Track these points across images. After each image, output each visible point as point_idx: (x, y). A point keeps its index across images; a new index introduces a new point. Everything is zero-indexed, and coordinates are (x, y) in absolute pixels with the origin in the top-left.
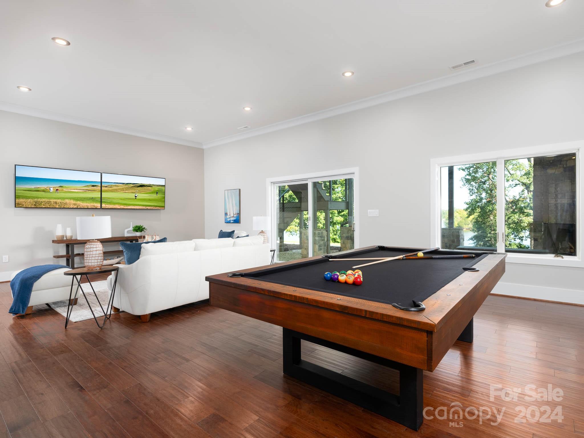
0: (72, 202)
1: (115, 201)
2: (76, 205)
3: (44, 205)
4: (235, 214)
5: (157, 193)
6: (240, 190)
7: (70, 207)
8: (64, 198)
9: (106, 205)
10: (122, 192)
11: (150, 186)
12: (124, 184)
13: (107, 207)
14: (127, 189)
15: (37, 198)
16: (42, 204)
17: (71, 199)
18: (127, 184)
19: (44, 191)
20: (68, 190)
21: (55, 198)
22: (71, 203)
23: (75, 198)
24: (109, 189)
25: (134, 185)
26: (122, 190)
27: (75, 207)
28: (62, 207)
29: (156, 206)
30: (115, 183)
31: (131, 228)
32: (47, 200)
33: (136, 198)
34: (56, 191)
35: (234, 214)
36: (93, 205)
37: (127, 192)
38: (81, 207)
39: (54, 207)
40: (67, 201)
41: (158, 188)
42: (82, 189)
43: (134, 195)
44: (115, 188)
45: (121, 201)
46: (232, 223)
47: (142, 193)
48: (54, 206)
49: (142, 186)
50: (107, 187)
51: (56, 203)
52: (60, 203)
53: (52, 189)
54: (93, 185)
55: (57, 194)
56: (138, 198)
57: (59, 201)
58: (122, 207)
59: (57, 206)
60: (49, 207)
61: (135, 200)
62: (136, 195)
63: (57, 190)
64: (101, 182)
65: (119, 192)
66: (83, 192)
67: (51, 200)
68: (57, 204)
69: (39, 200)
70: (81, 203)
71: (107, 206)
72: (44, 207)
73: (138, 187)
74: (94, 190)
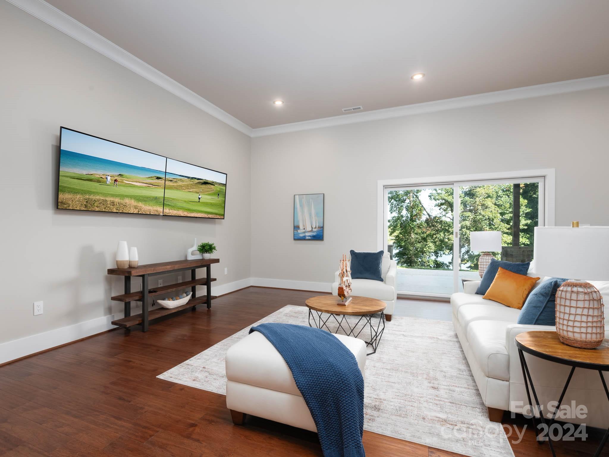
0: (133, 203)
1: (180, 204)
2: (137, 208)
3: (97, 207)
4: (316, 228)
5: (218, 195)
6: (324, 194)
7: (130, 212)
8: (122, 196)
9: (169, 210)
10: (187, 190)
11: (213, 184)
12: (189, 178)
13: (170, 213)
14: (192, 186)
15: (90, 193)
16: (95, 205)
17: (131, 197)
18: (192, 178)
19: (98, 181)
20: (129, 182)
21: (113, 195)
22: (132, 205)
23: (137, 196)
24: (174, 184)
25: (199, 181)
26: (187, 187)
27: (136, 211)
28: (121, 211)
29: (216, 214)
30: (180, 176)
31: (195, 248)
32: (102, 198)
33: (199, 202)
34: (115, 182)
35: (312, 227)
36: (156, 209)
37: (191, 190)
38: (143, 211)
39: (110, 211)
40: (127, 201)
41: (220, 188)
42: (144, 182)
43: (197, 196)
44: (180, 183)
45: (185, 205)
46: (309, 240)
47: (206, 194)
48: (110, 209)
49: (206, 183)
50: (172, 181)
51: (113, 203)
52: (118, 204)
53: (109, 178)
54: (158, 177)
55: (115, 187)
56: (201, 202)
57: (117, 200)
58: (186, 214)
59: (115, 209)
60: (104, 210)
61: (198, 203)
62: (200, 197)
63: (116, 180)
64: (166, 172)
65: (184, 190)
66: (146, 187)
67: (107, 199)
68: (114, 205)
69: (92, 197)
70: (143, 206)
71: (171, 211)
72: (97, 209)
73: (202, 184)
74: (158, 185)
